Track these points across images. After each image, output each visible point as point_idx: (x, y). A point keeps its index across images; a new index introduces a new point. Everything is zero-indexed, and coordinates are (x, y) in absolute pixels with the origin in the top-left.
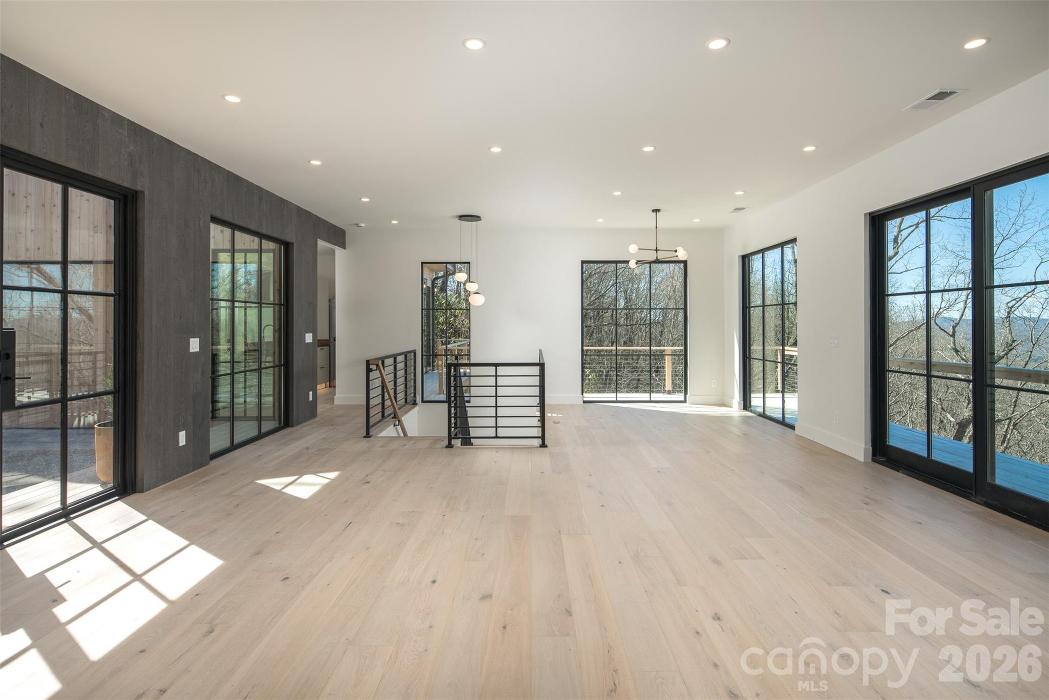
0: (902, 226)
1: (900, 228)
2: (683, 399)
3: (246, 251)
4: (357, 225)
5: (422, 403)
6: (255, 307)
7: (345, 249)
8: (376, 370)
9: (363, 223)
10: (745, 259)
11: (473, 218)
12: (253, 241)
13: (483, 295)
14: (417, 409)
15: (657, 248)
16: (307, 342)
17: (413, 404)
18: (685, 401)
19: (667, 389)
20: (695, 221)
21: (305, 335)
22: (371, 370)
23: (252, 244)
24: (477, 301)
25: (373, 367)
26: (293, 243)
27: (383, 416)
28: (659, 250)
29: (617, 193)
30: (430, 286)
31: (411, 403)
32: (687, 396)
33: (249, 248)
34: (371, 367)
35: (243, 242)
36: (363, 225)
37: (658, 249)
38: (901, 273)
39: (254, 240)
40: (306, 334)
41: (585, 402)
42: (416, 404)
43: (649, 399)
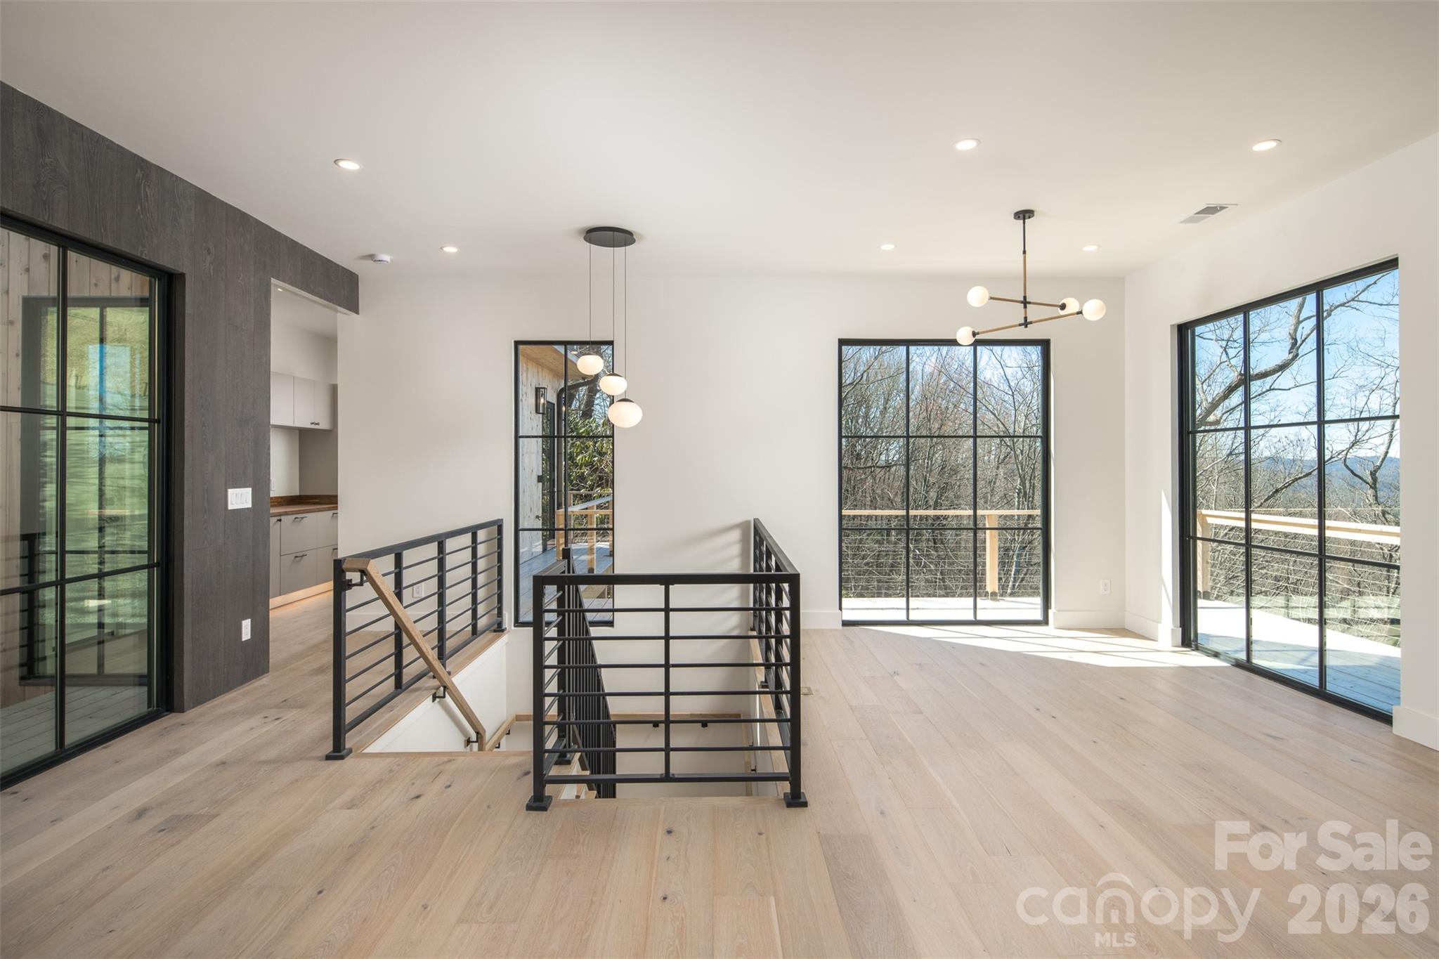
0: (1301, 315)
1: (1299, 317)
2: (1038, 616)
3: (104, 303)
4: (371, 257)
5: (515, 626)
6: (141, 428)
7: (357, 312)
8: (361, 584)
9: (388, 253)
10: (1184, 333)
11: (616, 233)
12: (117, 279)
13: (637, 404)
14: (504, 640)
15: (1025, 297)
16: (230, 507)
17: (495, 631)
18: (1045, 621)
19: (989, 589)
20: (1085, 249)
21: (226, 492)
22: (349, 585)
23: (114, 285)
24: (625, 417)
25: (354, 577)
26: (183, 275)
27: (398, 684)
28: (1030, 303)
29: (966, 145)
30: (555, 401)
31: (492, 629)
32: (1051, 612)
33: (106, 294)
34: (349, 575)
35: (94, 281)
36: (387, 258)
37: (1027, 300)
38: (1289, 389)
39: (119, 276)
40: (230, 491)
41: (846, 624)
42: (503, 631)
43: (971, 618)
